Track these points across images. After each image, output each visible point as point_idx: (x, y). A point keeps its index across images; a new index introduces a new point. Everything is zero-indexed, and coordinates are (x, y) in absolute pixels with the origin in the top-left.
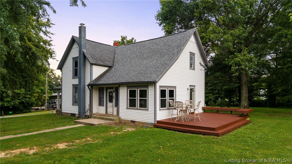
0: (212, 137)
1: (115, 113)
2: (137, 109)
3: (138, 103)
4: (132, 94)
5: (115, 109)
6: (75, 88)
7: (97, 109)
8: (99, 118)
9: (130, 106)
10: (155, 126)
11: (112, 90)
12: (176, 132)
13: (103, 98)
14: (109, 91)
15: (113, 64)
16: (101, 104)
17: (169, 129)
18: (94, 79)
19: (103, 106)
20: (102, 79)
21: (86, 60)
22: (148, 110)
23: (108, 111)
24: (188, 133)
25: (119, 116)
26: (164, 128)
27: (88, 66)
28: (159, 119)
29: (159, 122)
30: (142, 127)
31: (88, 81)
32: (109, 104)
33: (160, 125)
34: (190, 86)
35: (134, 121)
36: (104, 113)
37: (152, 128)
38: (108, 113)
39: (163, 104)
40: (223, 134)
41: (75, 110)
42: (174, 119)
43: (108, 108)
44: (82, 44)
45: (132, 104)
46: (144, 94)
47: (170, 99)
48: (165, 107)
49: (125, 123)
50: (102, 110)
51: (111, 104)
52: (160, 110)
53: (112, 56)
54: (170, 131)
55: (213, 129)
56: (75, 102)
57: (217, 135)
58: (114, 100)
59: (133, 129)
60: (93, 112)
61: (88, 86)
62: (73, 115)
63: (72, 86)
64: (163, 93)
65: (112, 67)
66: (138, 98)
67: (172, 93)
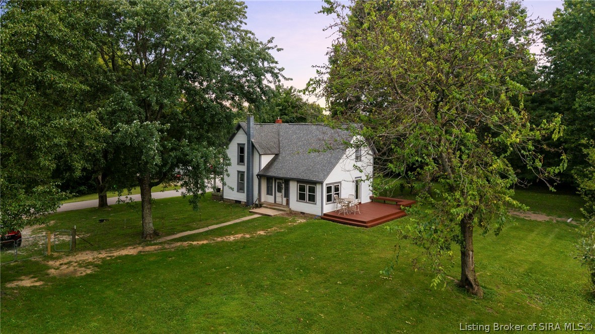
0: (362, 228)
1: (284, 203)
2: (306, 202)
3: (307, 197)
4: (302, 189)
5: (285, 199)
6: (241, 174)
7: (266, 198)
8: (270, 208)
9: (300, 199)
10: (322, 218)
11: (281, 181)
12: (338, 224)
13: (272, 187)
14: (277, 181)
15: (279, 151)
16: (269, 192)
17: (333, 221)
18: (262, 168)
19: (272, 195)
20: (271, 170)
21: (254, 149)
22: (316, 204)
23: (277, 200)
24: (347, 224)
25: (289, 207)
26: (329, 220)
27: (256, 156)
28: (325, 212)
29: (325, 215)
30: (311, 218)
31: (256, 171)
32: (278, 194)
33: (326, 217)
34: (356, 178)
35: (304, 213)
36: (273, 202)
37: (319, 219)
38: (277, 202)
39: (329, 199)
40: (372, 226)
41: (242, 197)
42: (338, 211)
43: (277, 198)
44: (251, 134)
45: (302, 197)
46: (312, 190)
47: (335, 194)
48: (331, 201)
49: (296, 214)
50: (271, 199)
51: (280, 194)
52: (326, 204)
53: (277, 140)
54: (334, 223)
55: (364, 222)
56: (240, 189)
57: (366, 227)
58: (283, 191)
59: (304, 221)
60: (262, 201)
61: (257, 175)
62: (238, 202)
63: (237, 172)
64: (329, 189)
65: (278, 154)
66: (307, 193)
67: (337, 189)
